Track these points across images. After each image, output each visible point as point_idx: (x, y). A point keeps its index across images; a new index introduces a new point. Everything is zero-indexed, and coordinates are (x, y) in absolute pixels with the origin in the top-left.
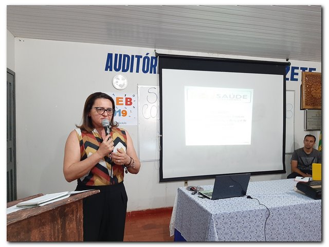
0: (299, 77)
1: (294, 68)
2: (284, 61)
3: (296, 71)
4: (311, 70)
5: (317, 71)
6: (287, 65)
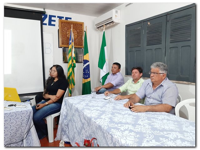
0: (57, 22)
1: (51, 16)
2: (41, 10)
3: (53, 18)
4: (67, 18)
5: (72, 20)
6: (43, 13)
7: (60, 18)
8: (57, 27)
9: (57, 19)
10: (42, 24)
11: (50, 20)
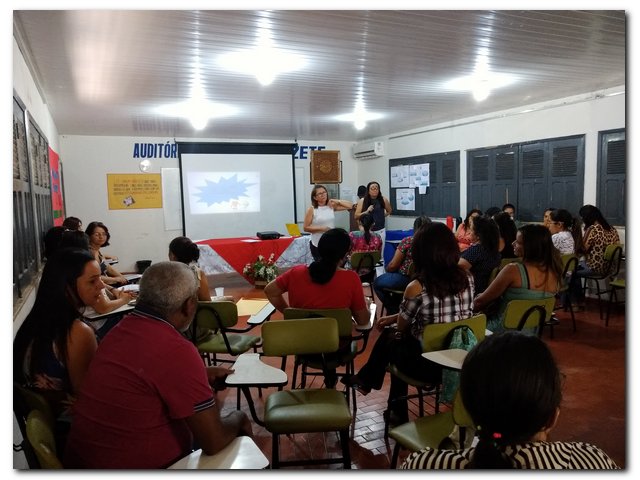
0: (308, 155)
1: (302, 148)
2: (293, 142)
3: (305, 150)
4: (320, 148)
5: (326, 149)
6: (296, 145)
7: (313, 148)
8: (309, 160)
9: (309, 150)
10: (294, 158)
11: (302, 153)
